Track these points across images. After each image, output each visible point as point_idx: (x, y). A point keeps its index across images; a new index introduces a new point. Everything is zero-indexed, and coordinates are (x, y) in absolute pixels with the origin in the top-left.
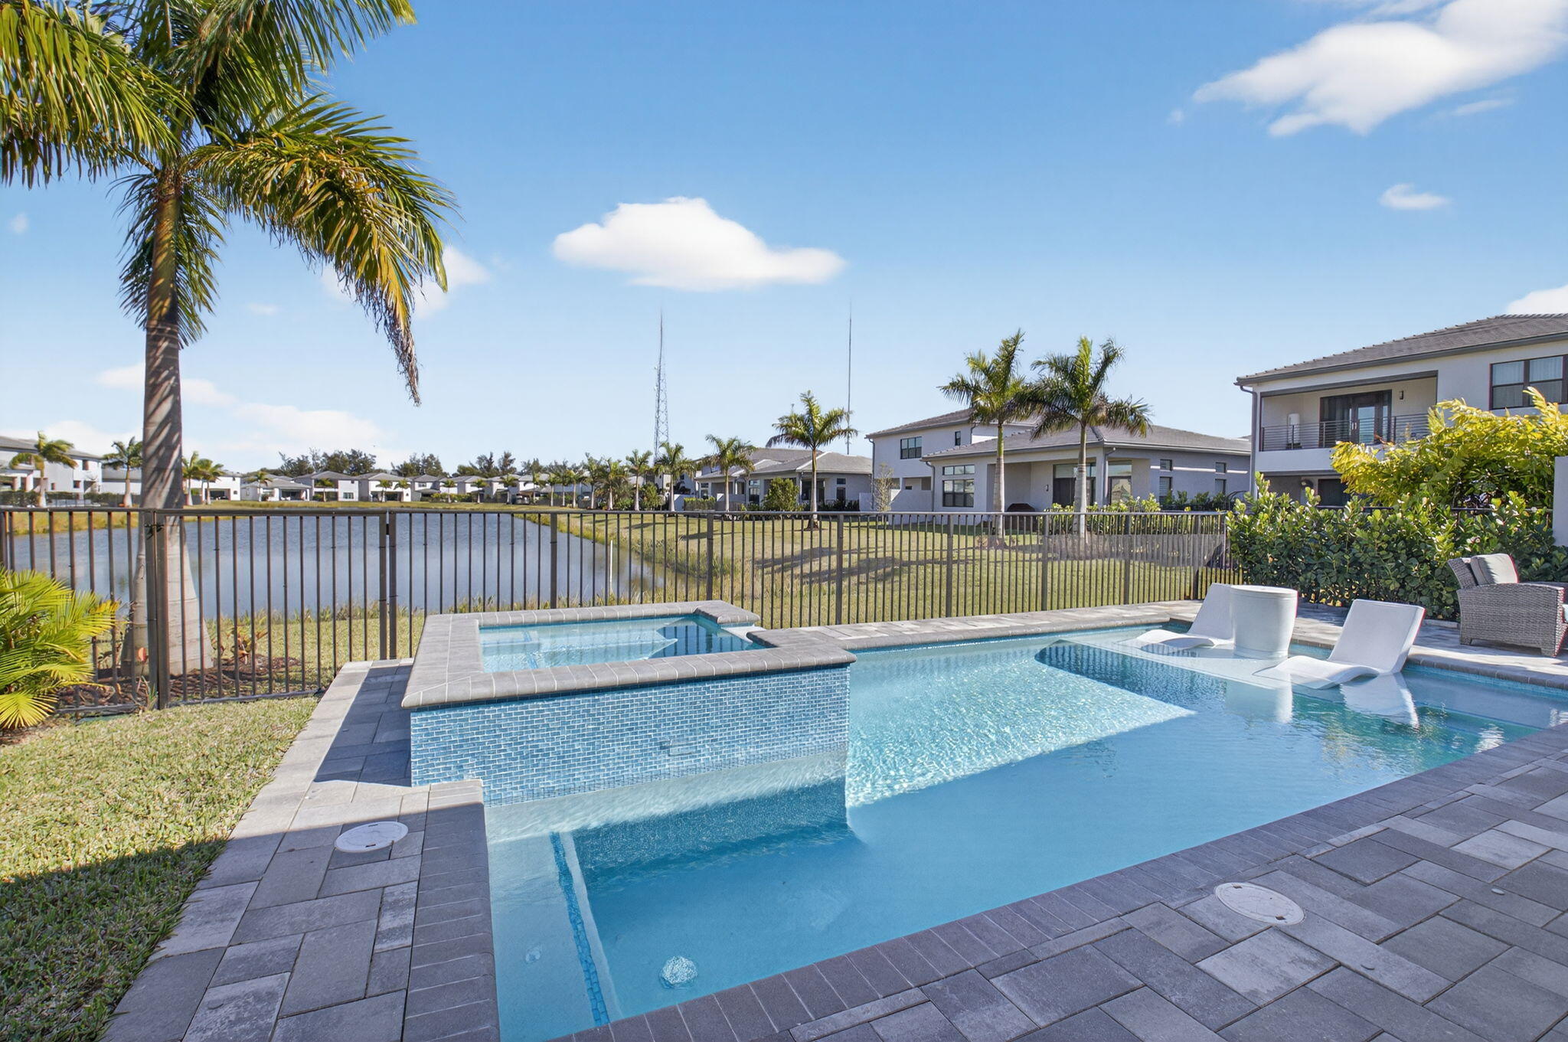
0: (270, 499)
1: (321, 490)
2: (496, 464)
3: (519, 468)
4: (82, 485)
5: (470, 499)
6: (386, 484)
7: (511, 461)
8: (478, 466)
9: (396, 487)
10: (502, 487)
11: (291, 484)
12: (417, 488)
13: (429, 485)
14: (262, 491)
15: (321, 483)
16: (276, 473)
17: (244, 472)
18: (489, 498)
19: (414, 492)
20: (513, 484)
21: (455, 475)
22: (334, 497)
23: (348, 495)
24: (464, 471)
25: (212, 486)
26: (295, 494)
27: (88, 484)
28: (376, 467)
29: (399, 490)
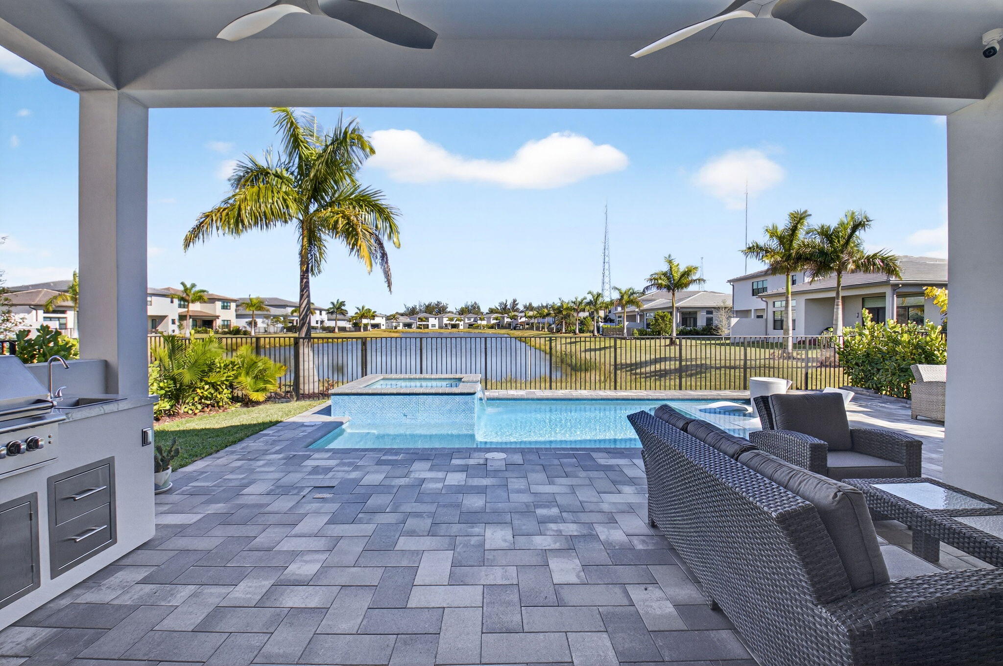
0: (398, 328)
1: (421, 323)
2: (508, 307)
3: (521, 308)
4: (319, 322)
5: (492, 327)
6: (451, 320)
7: (517, 304)
8: (499, 308)
9: (456, 321)
10: (509, 320)
11: (408, 320)
12: (467, 321)
13: (472, 320)
14: (394, 324)
15: (421, 319)
16: (402, 315)
17: (388, 314)
18: (502, 326)
19: (464, 323)
20: (514, 318)
21: (487, 313)
22: (427, 327)
23: (434, 326)
24: (492, 311)
25: (373, 322)
26: (409, 325)
27: (322, 322)
28: (448, 310)
29: (457, 322)
